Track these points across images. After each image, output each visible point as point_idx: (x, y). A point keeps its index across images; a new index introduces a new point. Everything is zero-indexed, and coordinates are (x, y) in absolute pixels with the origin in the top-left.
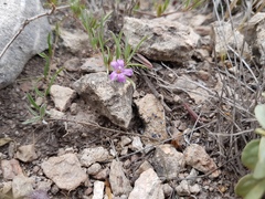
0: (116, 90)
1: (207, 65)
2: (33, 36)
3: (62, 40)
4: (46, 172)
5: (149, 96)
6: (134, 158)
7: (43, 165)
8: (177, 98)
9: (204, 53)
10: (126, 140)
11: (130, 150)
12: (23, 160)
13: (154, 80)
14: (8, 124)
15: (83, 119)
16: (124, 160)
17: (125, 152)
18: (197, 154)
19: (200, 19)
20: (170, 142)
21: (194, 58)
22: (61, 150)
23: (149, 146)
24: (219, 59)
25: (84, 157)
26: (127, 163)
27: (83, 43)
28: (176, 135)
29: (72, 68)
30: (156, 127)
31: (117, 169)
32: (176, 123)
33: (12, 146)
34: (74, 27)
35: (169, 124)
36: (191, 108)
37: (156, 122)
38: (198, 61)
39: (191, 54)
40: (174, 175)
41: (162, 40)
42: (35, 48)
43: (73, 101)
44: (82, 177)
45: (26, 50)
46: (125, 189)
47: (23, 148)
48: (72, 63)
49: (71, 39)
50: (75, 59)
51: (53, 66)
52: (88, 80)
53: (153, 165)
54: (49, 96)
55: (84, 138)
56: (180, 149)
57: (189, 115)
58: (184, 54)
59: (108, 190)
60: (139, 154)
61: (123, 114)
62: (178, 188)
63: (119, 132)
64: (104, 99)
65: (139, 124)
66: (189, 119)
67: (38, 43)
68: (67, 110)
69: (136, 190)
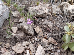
0: (29, 26)
3: (12, 15)
4: (13, 50)
5: (37, 27)
6: (36, 43)
7: (12, 48)
8: (45, 26)
9: (50, 14)
10: (33, 39)
11: (34, 41)
12: (7, 47)
13: (38, 22)
14: (1, 39)
15: (21, 35)
16: (33, 44)
17: (33, 42)
18: (51, 40)
19: (48, 5)
20: (44, 38)
21: (48, 15)
22: (16, 43)
23: (39, 39)
24: (54, 15)
25: (23, 44)
26: (34, 44)
27: (18, 15)
28: (45, 36)
29: (16, 22)
30: (40, 34)
31: (32, 46)
32: (45, 32)
33: (3, 44)
34: (15, 11)
35: (43, 33)
36: (48, 28)
37: (40, 33)
38: (49, 16)
39: (47, 15)
40: (46, 46)
41: (39, 12)
42: (6, 18)
43: (18, 30)
44: (23, 50)
45: (4, 19)
46: (34, 51)
47: (6, 44)
48: (16, 20)
49: (15, 14)
50: (17, 19)
51: (11, 22)
52: (21, 24)
53: (41, 44)
54: (11, 30)
55: (22, 40)
56: (47, 39)
57: (48, 30)
58: (45, 15)
59: (30, 52)
60: (37, 42)
61: (31, 32)
62: (48, 49)
63: (31, 37)
64: (26, 29)
65: (36, 34)
66: (48, 31)
68: (17, 33)
69: (37, 51)
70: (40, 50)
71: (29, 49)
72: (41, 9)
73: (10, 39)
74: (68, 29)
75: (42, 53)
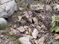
0: (29, 16)
1: (45, 13)
2: (15, 8)
3: (19, 9)
5: (35, 18)
7: (18, 29)
8: (40, 18)
10: (31, 25)
13: (36, 15)
14: (11, 22)
17: (31, 27)
18: (43, 26)
19: (43, 5)
20: (39, 25)
22: (20, 26)
24: (47, 12)
25: (24, 27)
26: (31, 28)
27: (23, 9)
29: (21, 14)
32: (40, 22)
34: (21, 7)
35: (38, 22)
36: (42, 20)
37: (36, 22)
38: (43, 12)
39: (42, 11)
40: (40, 30)
41: (37, 8)
43: (22, 19)
47: (14, 26)
49: (21, 9)
52: (24, 15)
55: (24, 25)
56: (40, 26)
58: (41, 11)
61: (31, 20)
62: (40, 32)
67: (16, 9)
70: (36, 31)
71: (28, 31)
72: (39, 6)
73: (16, 23)
74: (54, 18)
75: (36, 33)
